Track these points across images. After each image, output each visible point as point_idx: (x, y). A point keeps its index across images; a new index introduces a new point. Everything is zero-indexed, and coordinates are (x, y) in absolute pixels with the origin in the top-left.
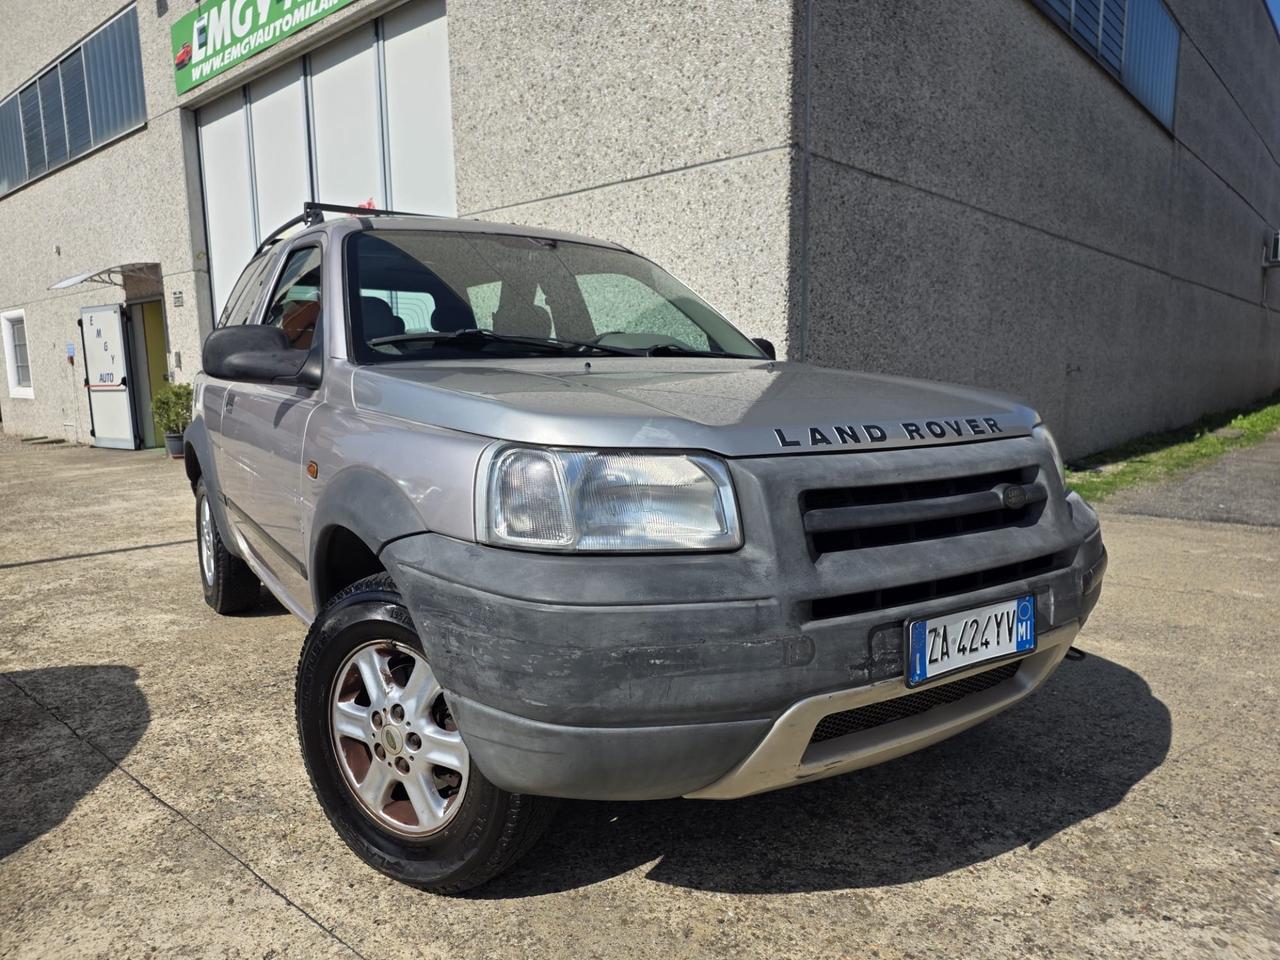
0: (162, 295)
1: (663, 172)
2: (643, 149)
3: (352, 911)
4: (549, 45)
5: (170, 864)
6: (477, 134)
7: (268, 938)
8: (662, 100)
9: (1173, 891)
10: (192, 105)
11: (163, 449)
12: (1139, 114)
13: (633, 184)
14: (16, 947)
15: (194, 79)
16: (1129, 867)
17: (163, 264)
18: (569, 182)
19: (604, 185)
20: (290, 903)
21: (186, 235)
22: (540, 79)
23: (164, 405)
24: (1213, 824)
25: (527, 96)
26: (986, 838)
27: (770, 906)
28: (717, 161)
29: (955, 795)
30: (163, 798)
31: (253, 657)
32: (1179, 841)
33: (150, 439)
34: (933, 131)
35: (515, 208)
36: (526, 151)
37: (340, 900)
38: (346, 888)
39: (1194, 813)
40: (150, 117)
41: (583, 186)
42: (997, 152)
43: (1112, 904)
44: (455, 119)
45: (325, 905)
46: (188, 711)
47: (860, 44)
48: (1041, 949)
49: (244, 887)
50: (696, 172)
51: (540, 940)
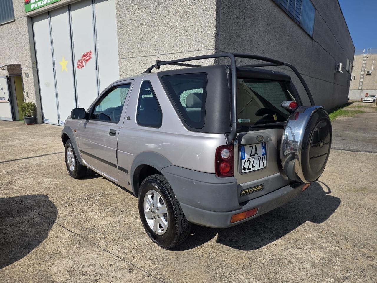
0: (21, 74)
1: (180, 52)
2: (174, 45)
3: (127, 255)
4: (146, 12)
5: (79, 246)
6: (125, 36)
7: (109, 262)
8: (180, 32)
9: (302, 242)
10: (31, 16)
11: (23, 121)
12: (304, 33)
13: (171, 55)
14: (50, 266)
15: (31, 8)
16: (293, 238)
17: (21, 65)
18: (152, 52)
19: (163, 54)
20: (111, 254)
21: (29, 56)
22: (144, 22)
23: (24, 109)
24: (311, 227)
25: (140, 26)
26: (264, 232)
27: (219, 249)
28: (195, 51)
29: (257, 223)
30: (70, 230)
31: (78, 191)
32: (303, 231)
33: (17, 117)
34: (251, 42)
35: (136, 58)
36: (140, 42)
37: (123, 253)
38: (123, 250)
39: (307, 225)
40: (16, 18)
41: (157, 54)
42: (267, 47)
43: (289, 246)
44: (118, 31)
45: (120, 254)
46: (67, 207)
47: (233, 20)
48: (275, 255)
49: (99, 250)
50: (189, 53)
51: (171, 259)
